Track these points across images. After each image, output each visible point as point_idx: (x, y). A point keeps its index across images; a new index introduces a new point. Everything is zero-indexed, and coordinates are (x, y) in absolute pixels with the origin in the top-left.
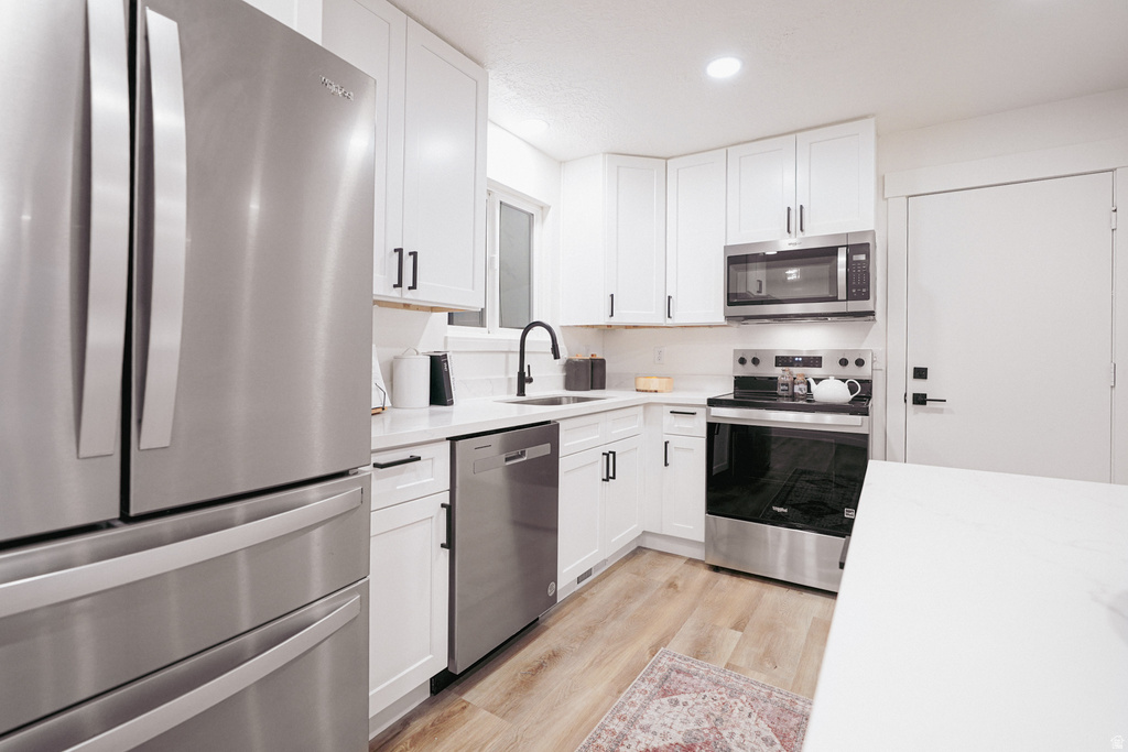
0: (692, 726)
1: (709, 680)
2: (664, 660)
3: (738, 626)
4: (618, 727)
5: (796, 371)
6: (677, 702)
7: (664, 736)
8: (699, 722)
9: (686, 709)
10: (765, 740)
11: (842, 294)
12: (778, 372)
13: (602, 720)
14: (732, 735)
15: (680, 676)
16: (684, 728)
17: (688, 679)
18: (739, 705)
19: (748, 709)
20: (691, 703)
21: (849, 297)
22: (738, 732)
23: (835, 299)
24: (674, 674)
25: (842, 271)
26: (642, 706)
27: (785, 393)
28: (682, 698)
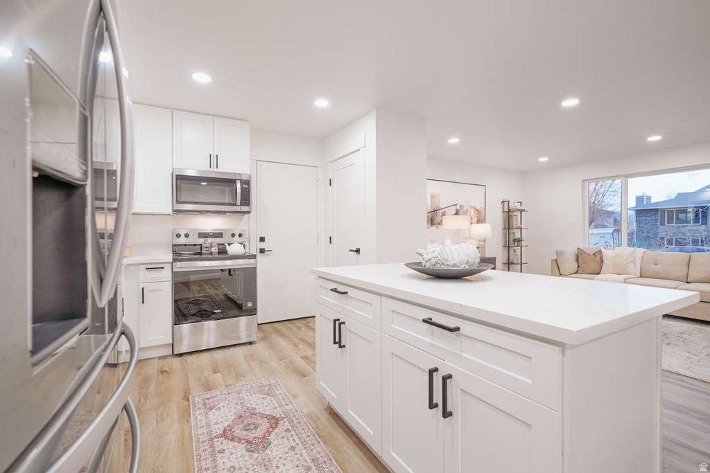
0: (234, 411)
1: (225, 394)
2: (196, 399)
3: (216, 371)
4: (205, 430)
5: (210, 240)
6: (219, 408)
7: (227, 420)
8: (235, 408)
9: (225, 408)
10: (263, 398)
11: (238, 203)
12: (201, 241)
13: (193, 433)
14: (251, 404)
15: (211, 400)
16: (232, 413)
17: (215, 399)
18: (244, 395)
19: (248, 394)
20: (226, 405)
21: (242, 204)
22: (252, 402)
23: (235, 205)
24: (207, 401)
25: (239, 191)
26: (205, 418)
27: (207, 252)
28: (220, 406)
